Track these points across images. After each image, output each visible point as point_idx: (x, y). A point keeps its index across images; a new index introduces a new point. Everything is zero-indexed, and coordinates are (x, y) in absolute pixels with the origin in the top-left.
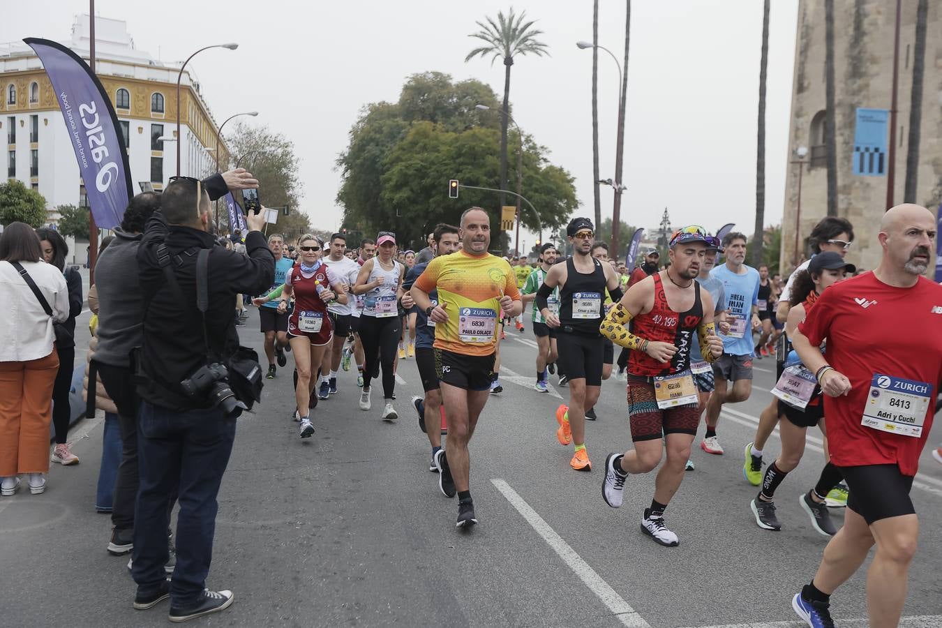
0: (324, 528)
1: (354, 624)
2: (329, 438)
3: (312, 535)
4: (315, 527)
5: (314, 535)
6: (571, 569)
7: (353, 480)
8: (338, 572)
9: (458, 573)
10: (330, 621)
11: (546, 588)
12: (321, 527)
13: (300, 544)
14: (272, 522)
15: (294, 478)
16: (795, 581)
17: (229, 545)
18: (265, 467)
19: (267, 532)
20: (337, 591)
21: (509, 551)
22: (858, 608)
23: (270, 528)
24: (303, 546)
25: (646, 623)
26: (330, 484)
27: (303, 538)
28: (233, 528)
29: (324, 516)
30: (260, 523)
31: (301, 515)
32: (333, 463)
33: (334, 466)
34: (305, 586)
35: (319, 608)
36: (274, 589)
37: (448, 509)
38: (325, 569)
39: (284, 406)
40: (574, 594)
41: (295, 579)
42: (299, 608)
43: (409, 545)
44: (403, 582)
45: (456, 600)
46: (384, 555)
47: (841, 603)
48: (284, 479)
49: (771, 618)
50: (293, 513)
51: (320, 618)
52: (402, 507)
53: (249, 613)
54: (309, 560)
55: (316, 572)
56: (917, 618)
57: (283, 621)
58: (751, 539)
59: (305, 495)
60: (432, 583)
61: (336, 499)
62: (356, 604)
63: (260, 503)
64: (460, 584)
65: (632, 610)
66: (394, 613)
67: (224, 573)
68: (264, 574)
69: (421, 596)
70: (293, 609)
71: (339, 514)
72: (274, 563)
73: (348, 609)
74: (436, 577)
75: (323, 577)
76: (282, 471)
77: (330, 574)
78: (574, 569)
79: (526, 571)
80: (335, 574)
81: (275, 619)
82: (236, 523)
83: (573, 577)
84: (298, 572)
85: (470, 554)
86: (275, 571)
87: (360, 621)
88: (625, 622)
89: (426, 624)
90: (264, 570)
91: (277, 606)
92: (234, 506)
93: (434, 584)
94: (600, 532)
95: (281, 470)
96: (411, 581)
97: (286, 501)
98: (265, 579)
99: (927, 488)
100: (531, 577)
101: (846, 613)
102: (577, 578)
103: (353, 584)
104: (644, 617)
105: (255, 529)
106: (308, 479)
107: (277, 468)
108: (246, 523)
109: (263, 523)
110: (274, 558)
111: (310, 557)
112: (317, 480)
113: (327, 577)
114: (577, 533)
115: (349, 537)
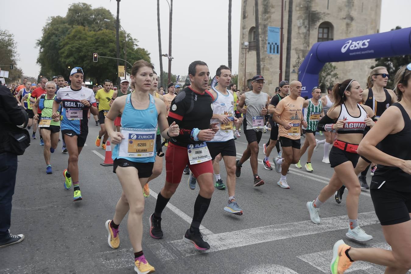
1: (93, 244)
2: (58, 170)
3: (63, 211)
4: (63, 207)
6: (178, 215)
8: (79, 225)
10: (82, 244)
12: (66, 207)
13: (59, 215)
14: (43, 207)
15: (47, 188)
16: (263, 212)
17: (26, 218)
18: (32, 184)
19: (42, 211)
20: (82, 232)
21: (151, 211)
22: (287, 219)
23: (43, 210)
25: (211, 232)
27: (60, 213)
28: (25, 211)
30: (37, 208)
31: (55, 203)
34: (66, 231)
35: (75, 239)
36: (53, 234)
38: (73, 224)
39: (32, 157)
40: (181, 224)
41: (61, 229)
42: (67, 240)
46: (98, 216)
47: (280, 218)
48: (43, 189)
49: (257, 226)
50: (52, 202)
51: (77, 243)
52: (101, 197)
53: (44, 244)
54: (65, 221)
55: (70, 225)
56: (307, 221)
57: (61, 246)
58: (244, 199)
59: (54, 195)
62: (91, 236)
63: (35, 200)
65: (205, 228)
68: (46, 228)
70: (64, 241)
72: (49, 223)
73: (89, 239)
75: (73, 227)
76: (41, 186)
77: (76, 226)
78: (179, 215)
80: (78, 225)
81: (57, 246)
82: (26, 208)
83: (179, 218)
84: (62, 226)
86: (51, 227)
87: (95, 243)
88: (203, 233)
89: (123, 241)
90: (46, 227)
91: (56, 240)
92: (22, 202)
93: (123, 226)
94: (186, 200)
97: (46, 198)
98: (47, 230)
99: (304, 176)
102: (181, 218)
103: (88, 229)
104: (210, 230)
105: (36, 211)
106: (54, 188)
107: (38, 184)
108: (31, 208)
109: (39, 208)
110: (48, 221)
111: (65, 220)
112: (58, 188)
113: (75, 227)
114: (177, 201)
115: (80, 210)
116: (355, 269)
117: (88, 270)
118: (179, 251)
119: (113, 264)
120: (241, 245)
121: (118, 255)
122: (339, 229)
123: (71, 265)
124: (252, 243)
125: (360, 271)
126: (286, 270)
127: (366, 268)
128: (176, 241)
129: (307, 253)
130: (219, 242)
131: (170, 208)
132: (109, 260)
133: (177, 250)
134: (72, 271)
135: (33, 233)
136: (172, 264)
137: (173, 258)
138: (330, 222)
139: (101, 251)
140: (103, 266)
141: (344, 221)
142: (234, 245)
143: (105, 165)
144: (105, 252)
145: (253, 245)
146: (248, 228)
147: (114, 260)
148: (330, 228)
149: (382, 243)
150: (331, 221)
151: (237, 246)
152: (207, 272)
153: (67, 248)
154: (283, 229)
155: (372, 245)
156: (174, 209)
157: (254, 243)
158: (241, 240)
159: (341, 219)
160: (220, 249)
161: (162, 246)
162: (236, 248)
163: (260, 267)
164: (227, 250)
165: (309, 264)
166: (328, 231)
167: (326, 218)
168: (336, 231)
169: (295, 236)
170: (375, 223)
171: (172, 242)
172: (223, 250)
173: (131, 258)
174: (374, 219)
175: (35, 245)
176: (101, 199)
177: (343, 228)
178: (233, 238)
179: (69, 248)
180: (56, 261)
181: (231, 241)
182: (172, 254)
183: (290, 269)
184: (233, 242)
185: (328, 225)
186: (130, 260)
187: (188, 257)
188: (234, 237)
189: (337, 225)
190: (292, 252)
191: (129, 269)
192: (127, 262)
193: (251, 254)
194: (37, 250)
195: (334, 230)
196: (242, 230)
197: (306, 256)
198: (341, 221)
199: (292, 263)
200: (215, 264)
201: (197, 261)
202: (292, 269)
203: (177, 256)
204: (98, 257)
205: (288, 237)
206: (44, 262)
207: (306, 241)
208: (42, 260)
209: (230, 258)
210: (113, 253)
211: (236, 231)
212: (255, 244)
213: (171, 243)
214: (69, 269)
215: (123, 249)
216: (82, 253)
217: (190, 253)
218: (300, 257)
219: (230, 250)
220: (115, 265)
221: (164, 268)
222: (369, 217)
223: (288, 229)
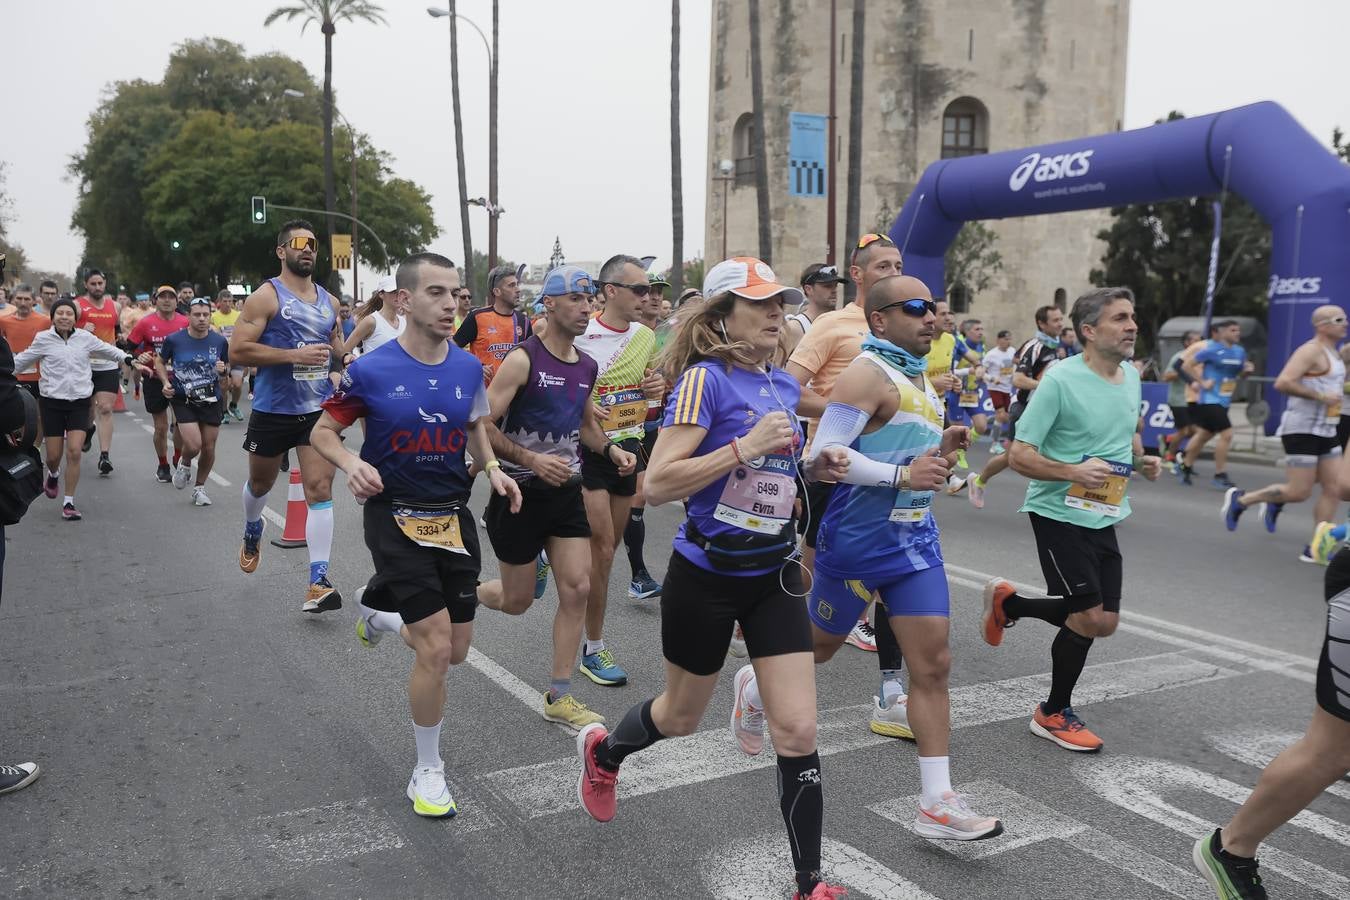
0: (164, 681)
1: (238, 791)
2: (137, 564)
3: (148, 691)
4: (149, 680)
5: (152, 691)
6: (509, 693)
7: (189, 617)
8: (200, 733)
9: (366, 714)
10: (206, 792)
11: (483, 718)
12: (158, 680)
13: (135, 704)
14: (83, 681)
15: (98, 621)
17: (27, 717)
18: (50, 611)
19: (80, 694)
22: (841, 696)
23: (83, 689)
24: (139, 706)
26: (156, 623)
27: (138, 697)
28: (26, 694)
29: (160, 665)
30: (65, 684)
31: (124, 668)
32: (153, 597)
33: (155, 599)
34: (157, 754)
35: (184, 779)
36: (112, 764)
37: (334, 640)
38: (180, 730)
39: (52, 526)
41: (140, 747)
42: (157, 782)
43: (290, 689)
44: (294, 734)
45: (370, 746)
46: (258, 704)
48: (84, 624)
50: (111, 665)
51: (190, 790)
52: (269, 644)
53: (85, 797)
54: (153, 722)
55: (168, 736)
57: (139, 801)
59: (124, 642)
60: (334, 729)
61: (171, 643)
62: (237, 767)
64: (372, 726)
66: (292, 772)
67: (30, 753)
68: (91, 747)
69: (322, 747)
70: (148, 784)
71: (181, 660)
72: (102, 731)
73: (228, 774)
74: (337, 723)
75: (179, 741)
76: (77, 613)
77: (189, 736)
78: (513, 692)
79: (454, 702)
80: (196, 734)
81: (126, 801)
82: (28, 687)
83: (513, 701)
84: (142, 739)
85: (376, 691)
86: (107, 742)
87: (247, 786)
90: (90, 742)
91: (124, 784)
92: (18, 667)
93: (337, 731)
95: (75, 612)
96: (306, 731)
97: (96, 652)
98: (94, 754)
100: (462, 707)
101: (829, 703)
102: (519, 702)
103: (226, 744)
105: (60, 692)
106: (121, 620)
107: (69, 610)
108: (44, 686)
109: (70, 683)
110: (100, 726)
111: (154, 718)
112: (135, 621)
113: (185, 740)
114: (508, 651)
115: (203, 687)
116: (1038, 837)
117: (223, 872)
118: (511, 804)
119: (303, 848)
120: (700, 779)
121: (320, 822)
122: (994, 720)
123: (169, 859)
124: (734, 772)
125: (1051, 841)
126: (834, 849)
127: (1070, 833)
128: (500, 772)
129: (897, 795)
130: (635, 770)
131: (487, 673)
132: (288, 839)
133: (504, 799)
134: (172, 878)
135: (49, 763)
136: (487, 842)
137: (492, 825)
138: (970, 701)
139: (264, 812)
140: (272, 856)
141: (1011, 697)
142: (678, 779)
143: (283, 544)
144: (278, 815)
145: (736, 775)
146: (723, 726)
147: (306, 838)
148: (968, 718)
149: (1118, 758)
150: (971, 697)
151: (688, 782)
152: (594, 862)
153: (159, 804)
154: (828, 726)
155: (1091, 765)
156: (498, 674)
157: (740, 770)
158: (702, 763)
159: (1002, 689)
160: (635, 794)
161: (457, 788)
162: (684, 788)
163: (756, 842)
164: (656, 795)
165: (902, 826)
166: (963, 725)
167: (958, 689)
168: (985, 726)
169: (865, 744)
170: (1100, 698)
171: (488, 776)
172: (644, 796)
173: (360, 829)
174: (1100, 687)
175: (54, 801)
176: (270, 651)
177: (1008, 717)
178: (677, 759)
179: (164, 806)
180: (121, 848)
181: (671, 766)
182: (487, 812)
183: (844, 845)
184: (678, 770)
185: (962, 709)
186: (357, 835)
187: (536, 818)
188: (680, 753)
189: (988, 710)
190: (853, 793)
191: (353, 865)
192: (348, 842)
193: (730, 805)
194: (62, 815)
195: (980, 723)
196: (705, 733)
197: (895, 803)
198: (1001, 696)
199: (851, 827)
200: (620, 836)
201: (565, 832)
202: (850, 844)
203: (504, 818)
204: (257, 831)
205: (842, 750)
206: (80, 853)
207: (897, 759)
208: (78, 847)
209: (664, 820)
210: (303, 816)
211: (686, 737)
212: (743, 773)
213: (486, 779)
214: (163, 870)
215: (335, 804)
216: (203, 820)
217: (541, 808)
218: (876, 809)
219: (667, 794)
220: (309, 853)
221: (464, 855)
222: (1086, 681)
223: (842, 725)
